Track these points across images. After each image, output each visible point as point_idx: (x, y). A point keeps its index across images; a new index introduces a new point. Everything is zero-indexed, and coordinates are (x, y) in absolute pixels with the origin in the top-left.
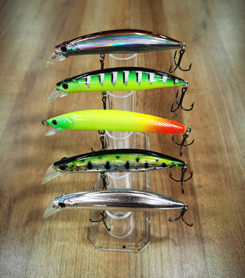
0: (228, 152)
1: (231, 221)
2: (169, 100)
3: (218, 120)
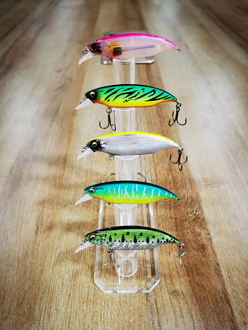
2: (186, 198)
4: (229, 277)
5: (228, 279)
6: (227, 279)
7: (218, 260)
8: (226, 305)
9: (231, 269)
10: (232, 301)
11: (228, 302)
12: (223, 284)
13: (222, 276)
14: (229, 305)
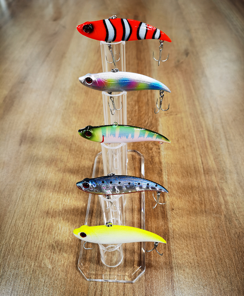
0: (204, 173)
1: (205, 248)
3: (195, 141)
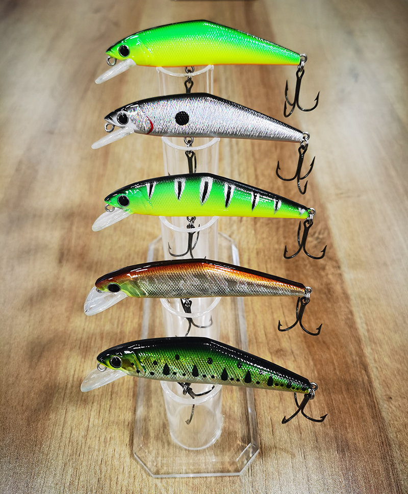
4: (368, 331)
5: (366, 334)
6: (364, 334)
7: (351, 306)
8: (361, 372)
9: (372, 319)
10: (371, 365)
11: (365, 367)
12: (358, 341)
13: (356, 329)
14: (365, 371)
